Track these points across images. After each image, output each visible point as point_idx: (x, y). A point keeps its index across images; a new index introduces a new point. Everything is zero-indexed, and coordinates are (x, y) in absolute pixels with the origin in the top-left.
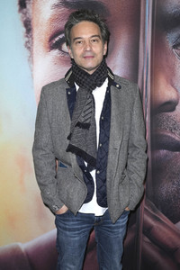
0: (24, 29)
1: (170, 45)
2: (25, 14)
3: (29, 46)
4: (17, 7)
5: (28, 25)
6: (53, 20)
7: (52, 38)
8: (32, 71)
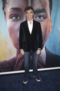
0: (4, 14)
1: (35, 17)
2: (4, 11)
3: (5, 18)
4: (2, 9)
5: (5, 13)
6: (10, 12)
7: (10, 16)
8: (6, 23)
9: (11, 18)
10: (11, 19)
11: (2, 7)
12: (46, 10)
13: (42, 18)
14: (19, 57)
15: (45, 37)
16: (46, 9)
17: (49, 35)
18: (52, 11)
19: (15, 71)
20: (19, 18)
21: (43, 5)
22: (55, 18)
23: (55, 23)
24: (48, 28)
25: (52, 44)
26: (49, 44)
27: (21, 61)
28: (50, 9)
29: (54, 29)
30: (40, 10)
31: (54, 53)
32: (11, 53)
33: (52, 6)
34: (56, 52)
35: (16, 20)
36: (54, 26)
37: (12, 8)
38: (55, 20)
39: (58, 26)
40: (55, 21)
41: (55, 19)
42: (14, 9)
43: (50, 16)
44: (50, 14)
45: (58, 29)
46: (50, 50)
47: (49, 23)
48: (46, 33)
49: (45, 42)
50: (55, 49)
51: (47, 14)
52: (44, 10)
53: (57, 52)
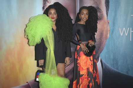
2: (44, 11)
11: (42, 6)
12: (101, 9)
15: (100, 45)
16: (100, 7)
17: (107, 43)
18: (109, 10)
21: (96, 2)
22: (115, 19)
23: (114, 26)
24: (105, 33)
25: (112, 57)
26: (107, 55)
28: (106, 8)
29: (114, 34)
31: (116, 70)
33: (109, 4)
34: (117, 69)
36: (113, 29)
38: (114, 21)
39: (119, 30)
40: (114, 23)
43: (107, 16)
44: (107, 14)
45: (120, 35)
46: (109, 65)
48: (101, 40)
49: (100, 53)
50: (117, 64)
53: (119, 68)
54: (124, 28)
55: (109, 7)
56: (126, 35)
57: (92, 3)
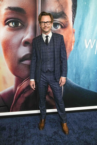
9: (8, 24)
10: (7, 26)
12: (67, 15)
13: (59, 27)
14: (19, 89)
16: (66, 12)
17: (70, 55)
19: (12, 111)
20: (20, 25)
21: (62, 6)
23: (79, 36)
25: (74, 71)
27: (22, 95)
28: (73, 14)
29: (79, 46)
30: (56, 13)
31: (77, 85)
32: (5, 82)
33: (76, 9)
34: (79, 84)
35: (16, 28)
36: (78, 41)
37: (10, 8)
38: (80, 31)
39: (84, 42)
40: (80, 33)
41: (80, 29)
42: (12, 10)
43: (73, 24)
44: (73, 22)
45: (85, 47)
47: (70, 36)
50: (79, 78)
51: (68, 21)
52: (62, 15)
53: (81, 83)
54: (90, 40)
55: (76, 12)
56: (92, 47)
57: (57, 6)
